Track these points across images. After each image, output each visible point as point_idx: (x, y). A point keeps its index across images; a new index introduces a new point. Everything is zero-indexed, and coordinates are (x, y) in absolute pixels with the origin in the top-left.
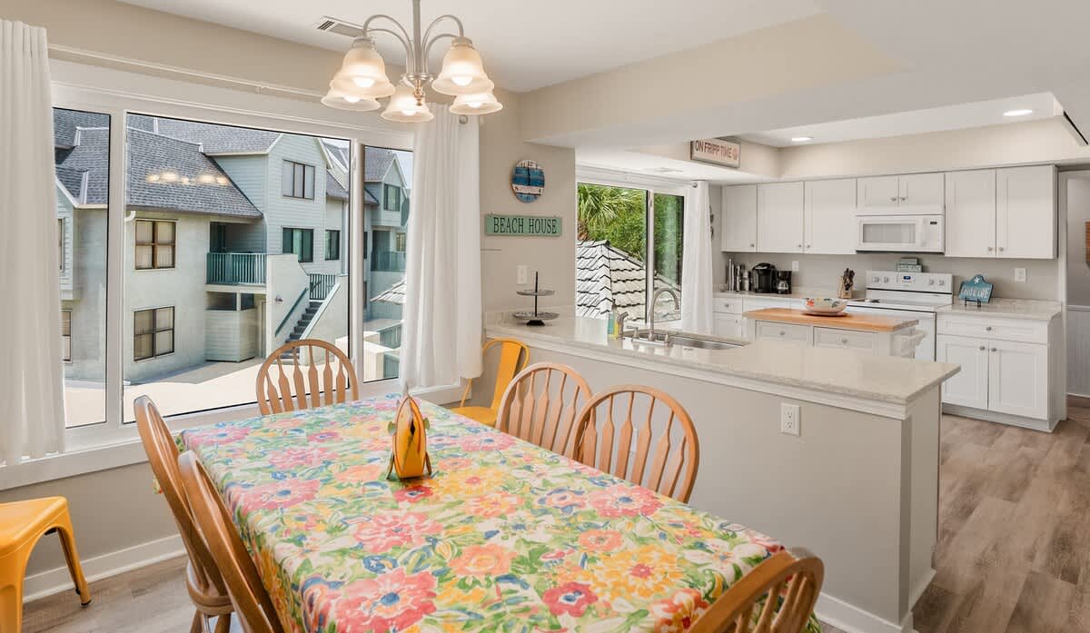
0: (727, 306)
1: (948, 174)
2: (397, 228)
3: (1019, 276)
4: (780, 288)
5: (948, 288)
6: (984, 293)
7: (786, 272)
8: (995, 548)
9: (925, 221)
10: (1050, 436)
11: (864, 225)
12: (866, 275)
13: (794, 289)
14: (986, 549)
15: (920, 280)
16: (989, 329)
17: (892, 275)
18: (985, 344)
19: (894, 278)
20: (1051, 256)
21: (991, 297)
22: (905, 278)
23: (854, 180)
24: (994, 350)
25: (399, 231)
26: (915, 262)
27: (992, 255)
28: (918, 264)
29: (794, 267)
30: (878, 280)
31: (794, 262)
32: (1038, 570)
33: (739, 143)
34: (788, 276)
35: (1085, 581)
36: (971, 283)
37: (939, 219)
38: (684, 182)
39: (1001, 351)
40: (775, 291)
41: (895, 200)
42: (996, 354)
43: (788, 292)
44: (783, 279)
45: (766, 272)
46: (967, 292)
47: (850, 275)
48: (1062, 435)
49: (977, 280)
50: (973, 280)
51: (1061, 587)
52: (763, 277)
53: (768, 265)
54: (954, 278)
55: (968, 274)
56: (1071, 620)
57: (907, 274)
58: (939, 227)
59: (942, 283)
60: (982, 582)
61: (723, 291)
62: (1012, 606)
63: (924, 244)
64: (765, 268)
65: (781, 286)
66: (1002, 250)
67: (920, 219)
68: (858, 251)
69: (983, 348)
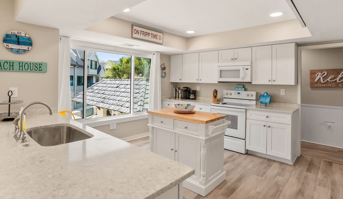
0: (169, 105)
1: (253, 47)
2: (96, 75)
3: (282, 93)
4: (191, 97)
5: (254, 98)
6: (268, 100)
7: (193, 90)
9: (243, 69)
10: (292, 167)
11: (221, 71)
12: (223, 92)
13: (197, 97)
15: (244, 94)
16: (267, 117)
17: (233, 92)
18: (265, 124)
19: (234, 93)
20: (293, 84)
21: (271, 101)
22: (238, 93)
23: (218, 51)
24: (269, 127)
25: (97, 76)
26: (242, 86)
27: (270, 83)
28: (243, 87)
29: (198, 89)
30: (227, 94)
31: (198, 87)
33: (163, 33)
34: (195, 93)
36: (263, 96)
37: (249, 67)
38: (149, 53)
39: (272, 127)
40: (189, 98)
41: (232, 59)
42: (270, 128)
43: (195, 99)
44: (192, 94)
45: (186, 91)
46: (262, 100)
47: (216, 92)
48: (297, 167)
49: (265, 94)
50: (264, 95)
52: (185, 93)
53: (188, 88)
54: (257, 94)
55: (262, 92)
57: (239, 92)
58: (249, 71)
59: (252, 96)
61: (170, 98)
63: (243, 79)
64: (185, 89)
65: (192, 96)
66: (274, 81)
67: (242, 67)
68: (219, 82)
69: (265, 126)
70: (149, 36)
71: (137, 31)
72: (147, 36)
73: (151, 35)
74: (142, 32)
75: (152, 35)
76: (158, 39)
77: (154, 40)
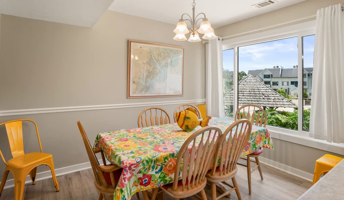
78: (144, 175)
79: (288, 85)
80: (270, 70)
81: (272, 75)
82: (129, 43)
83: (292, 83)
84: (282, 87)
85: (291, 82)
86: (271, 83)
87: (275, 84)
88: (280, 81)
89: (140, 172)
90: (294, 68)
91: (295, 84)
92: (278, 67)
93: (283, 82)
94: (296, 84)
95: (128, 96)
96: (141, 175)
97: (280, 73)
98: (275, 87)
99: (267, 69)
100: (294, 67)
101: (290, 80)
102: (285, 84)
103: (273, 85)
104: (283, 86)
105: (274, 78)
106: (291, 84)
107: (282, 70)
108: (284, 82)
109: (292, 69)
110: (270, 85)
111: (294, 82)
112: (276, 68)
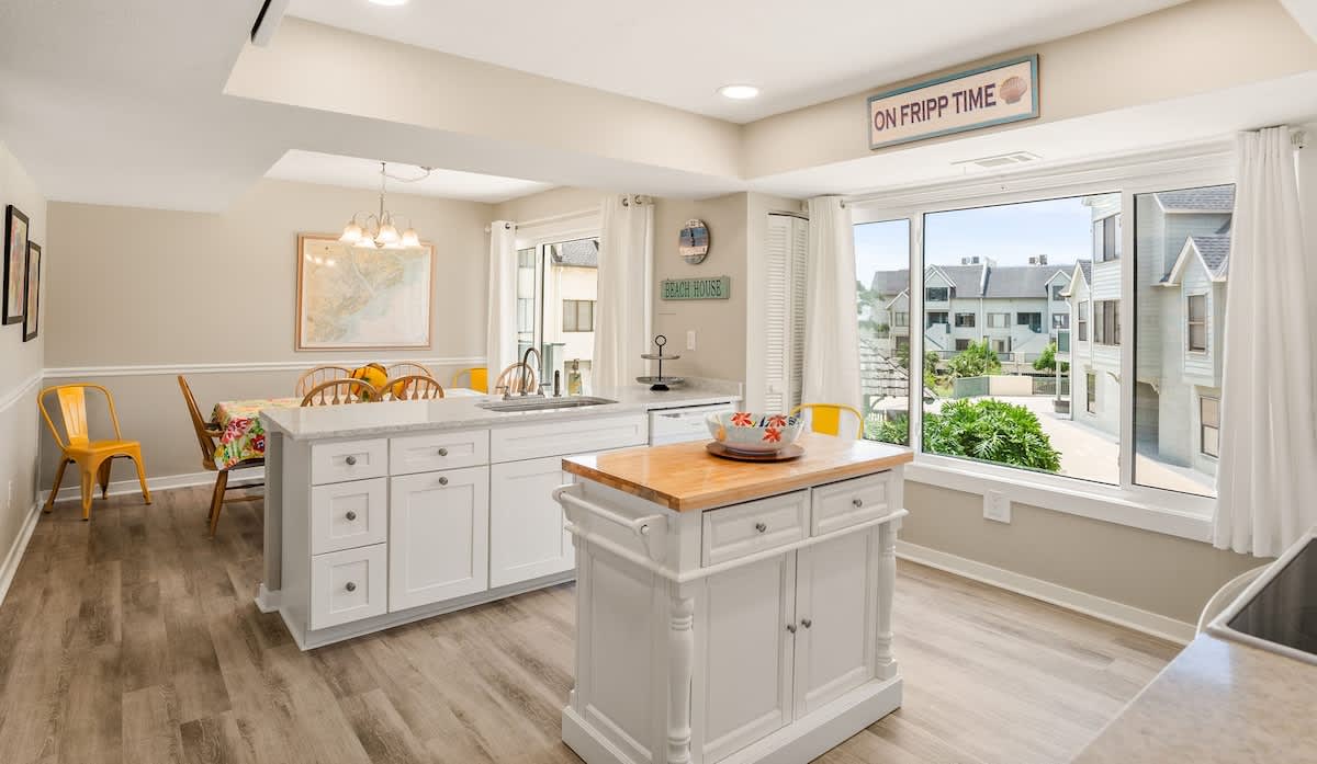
8: (284, 708)
14: (291, 701)
32: (224, 714)
35: (173, 737)
51: (193, 713)
56: (171, 686)
60: (262, 669)
62: (223, 667)
70: (943, 111)
71: (888, 114)
72: (934, 114)
73: (952, 101)
74: (908, 111)
75: (961, 99)
76: (1001, 102)
77: (980, 115)
78: (258, 436)
79: (1007, 323)
80: (946, 269)
81: (953, 289)
82: (299, 241)
83: (1023, 318)
84: (988, 331)
85: (1019, 314)
86: (951, 319)
87: (966, 320)
88: (980, 310)
89: (252, 431)
90: (1032, 265)
91: (1031, 320)
92: (976, 260)
93: (990, 316)
94: (1035, 322)
95: (298, 346)
96: (254, 436)
97: (982, 284)
98: (964, 332)
99: (937, 267)
100: (1032, 261)
101: (1015, 309)
102: (999, 320)
103: (957, 325)
104: (991, 329)
105: (961, 299)
106: (1019, 323)
107: (989, 271)
108: (995, 316)
109: (1022, 270)
110: (945, 325)
111: (1028, 314)
112: (969, 264)
